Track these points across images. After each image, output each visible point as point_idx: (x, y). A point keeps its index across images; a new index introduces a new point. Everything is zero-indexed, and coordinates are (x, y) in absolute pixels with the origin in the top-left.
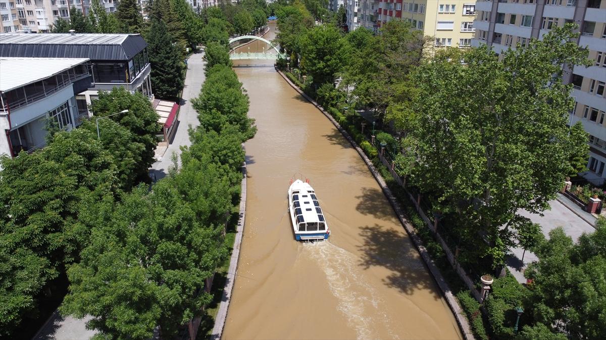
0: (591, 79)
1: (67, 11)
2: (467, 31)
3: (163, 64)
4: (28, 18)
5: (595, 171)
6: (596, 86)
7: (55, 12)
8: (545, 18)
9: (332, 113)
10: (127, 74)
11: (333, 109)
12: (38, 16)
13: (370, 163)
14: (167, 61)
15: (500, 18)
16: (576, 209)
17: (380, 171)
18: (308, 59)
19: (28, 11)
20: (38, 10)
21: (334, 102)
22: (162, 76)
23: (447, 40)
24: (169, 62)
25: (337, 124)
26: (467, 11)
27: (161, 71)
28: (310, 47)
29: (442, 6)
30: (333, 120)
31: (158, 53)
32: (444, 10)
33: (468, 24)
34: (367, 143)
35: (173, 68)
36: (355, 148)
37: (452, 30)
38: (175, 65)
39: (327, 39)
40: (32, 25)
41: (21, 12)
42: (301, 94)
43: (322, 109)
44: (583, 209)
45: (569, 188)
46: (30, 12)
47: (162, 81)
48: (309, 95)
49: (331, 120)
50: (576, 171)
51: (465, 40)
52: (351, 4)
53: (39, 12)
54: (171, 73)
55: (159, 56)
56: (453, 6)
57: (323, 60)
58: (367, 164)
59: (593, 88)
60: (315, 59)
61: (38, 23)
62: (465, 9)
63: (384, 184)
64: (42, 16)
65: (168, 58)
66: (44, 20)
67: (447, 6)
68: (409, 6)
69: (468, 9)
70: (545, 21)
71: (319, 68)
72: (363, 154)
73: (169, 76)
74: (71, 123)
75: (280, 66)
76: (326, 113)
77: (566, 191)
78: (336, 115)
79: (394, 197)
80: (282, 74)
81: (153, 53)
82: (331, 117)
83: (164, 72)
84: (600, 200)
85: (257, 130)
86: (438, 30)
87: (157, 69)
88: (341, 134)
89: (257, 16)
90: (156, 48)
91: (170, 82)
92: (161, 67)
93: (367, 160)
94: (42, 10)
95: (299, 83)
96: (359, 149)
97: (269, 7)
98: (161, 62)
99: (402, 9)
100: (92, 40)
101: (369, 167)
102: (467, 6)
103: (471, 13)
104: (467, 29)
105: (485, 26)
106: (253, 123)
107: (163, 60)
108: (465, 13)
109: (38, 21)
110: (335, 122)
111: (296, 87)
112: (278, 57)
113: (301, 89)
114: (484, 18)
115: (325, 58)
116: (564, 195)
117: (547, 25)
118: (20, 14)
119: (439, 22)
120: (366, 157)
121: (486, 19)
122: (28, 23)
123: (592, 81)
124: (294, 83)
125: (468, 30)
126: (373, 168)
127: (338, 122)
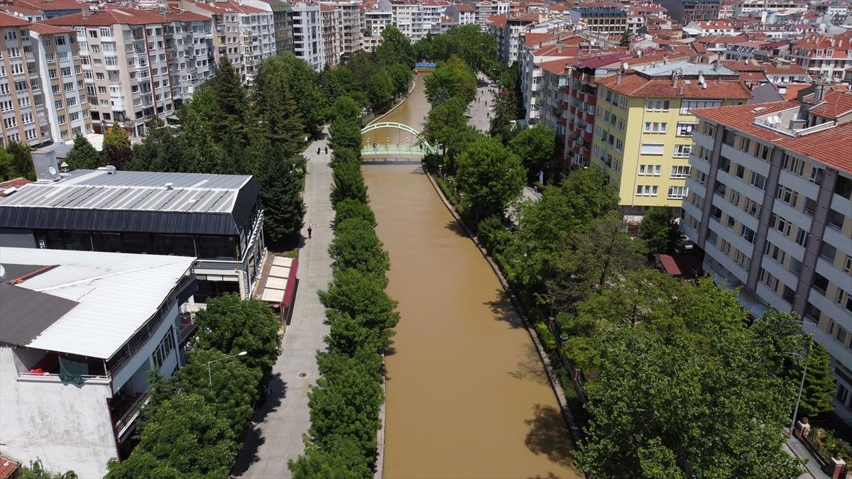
0: (839, 288)
1: (149, 84)
2: (682, 157)
3: (278, 202)
4: (100, 96)
5: (843, 402)
6: (845, 298)
7: (134, 88)
8: (782, 186)
9: (497, 262)
10: (238, 250)
11: (499, 257)
12: (112, 94)
13: (547, 360)
14: (284, 196)
15: (724, 164)
16: (814, 468)
17: (559, 376)
18: (468, 184)
19: (99, 87)
20: (113, 86)
21: (501, 248)
22: (277, 215)
23: (655, 168)
24: (286, 198)
25: (505, 281)
26: (682, 131)
27: (275, 209)
28: (471, 169)
29: (648, 124)
30: (500, 273)
31: (272, 186)
32: (651, 129)
33: (684, 147)
34: (543, 326)
35: (290, 204)
36: (527, 329)
37: (662, 155)
38: (294, 200)
39: (492, 161)
40: (104, 105)
41: (90, 89)
42: (457, 220)
43: (484, 251)
44: (823, 469)
45: (807, 434)
46: (102, 89)
47: (276, 221)
48: (467, 225)
49: (496, 274)
50: (817, 410)
51: (679, 167)
52: (527, 71)
53: (114, 88)
54: (289, 212)
55: (273, 191)
56: (664, 125)
57: (487, 186)
58: (542, 360)
59: (840, 298)
60: (476, 183)
61: (113, 102)
62: (680, 128)
63: (564, 402)
64: (118, 94)
65: (285, 192)
66: (120, 99)
67: (656, 124)
68: (604, 113)
69: (684, 128)
70: (781, 190)
71: (481, 196)
72: (537, 341)
73: (286, 216)
74: (175, 347)
75: (430, 164)
76: (490, 259)
77: (803, 436)
78: (503, 268)
79: (576, 426)
80: (432, 178)
81: (266, 186)
82: (496, 267)
83: (279, 210)
84: (844, 463)
85: (400, 318)
86: (642, 155)
87: (271, 206)
88: (509, 300)
89: (399, 73)
90: (270, 179)
91: (286, 223)
92: (275, 204)
93: (543, 354)
94: (118, 86)
95: (454, 202)
96: (532, 331)
97: (416, 48)
98: (276, 198)
99: (596, 114)
100: (194, 201)
101: (545, 366)
102: (682, 125)
103: (687, 133)
104: (682, 153)
105: (705, 167)
106: (395, 307)
107: (278, 196)
108: (679, 134)
109: (112, 100)
110: (502, 277)
111: (450, 207)
112: (427, 152)
113: (457, 211)
114: (704, 156)
115: (490, 184)
116: (800, 440)
117: (783, 195)
118: (89, 91)
119: (644, 145)
120: (541, 348)
121: (706, 158)
122: (99, 102)
123: (840, 291)
124: (448, 198)
125: (684, 155)
126: (550, 368)
127: (505, 278)
